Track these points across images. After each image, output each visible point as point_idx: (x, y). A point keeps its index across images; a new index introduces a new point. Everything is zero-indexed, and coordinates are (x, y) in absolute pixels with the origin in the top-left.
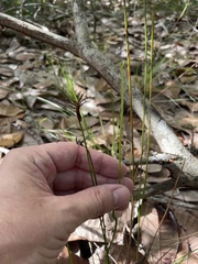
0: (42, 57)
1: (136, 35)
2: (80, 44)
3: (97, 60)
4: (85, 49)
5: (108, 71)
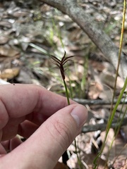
0: (31, 15)
1: (95, 3)
2: (68, 4)
3: (82, 17)
4: (72, 7)
5: (90, 27)
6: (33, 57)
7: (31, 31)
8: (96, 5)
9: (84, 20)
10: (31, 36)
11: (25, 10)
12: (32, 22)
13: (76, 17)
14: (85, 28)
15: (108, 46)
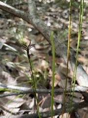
0: (8, 23)
1: (54, 16)
2: (31, 16)
3: (41, 26)
4: (34, 19)
5: (47, 33)
6: (7, 54)
7: (7, 35)
8: (55, 17)
9: (43, 28)
10: (7, 38)
11: (3, 19)
12: (8, 28)
13: (37, 26)
14: (43, 34)
15: (61, 47)
